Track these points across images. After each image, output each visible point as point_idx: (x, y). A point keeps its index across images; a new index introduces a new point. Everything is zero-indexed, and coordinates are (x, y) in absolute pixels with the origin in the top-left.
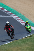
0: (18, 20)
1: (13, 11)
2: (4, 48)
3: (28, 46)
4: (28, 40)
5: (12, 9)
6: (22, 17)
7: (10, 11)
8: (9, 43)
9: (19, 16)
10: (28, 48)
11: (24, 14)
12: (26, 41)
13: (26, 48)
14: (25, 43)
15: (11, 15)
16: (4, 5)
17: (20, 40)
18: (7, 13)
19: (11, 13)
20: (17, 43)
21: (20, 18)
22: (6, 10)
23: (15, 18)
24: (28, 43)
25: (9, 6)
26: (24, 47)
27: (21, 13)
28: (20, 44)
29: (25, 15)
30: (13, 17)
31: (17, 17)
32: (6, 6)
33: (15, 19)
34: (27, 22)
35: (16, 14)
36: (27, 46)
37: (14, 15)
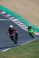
0: (18, 23)
1: (12, 14)
2: (2, 56)
3: (30, 54)
4: (29, 46)
5: (11, 11)
6: (23, 20)
7: (9, 14)
9: (20, 20)
10: (29, 55)
11: (25, 16)
12: (27, 47)
13: (27, 56)
14: (27, 50)
15: (10, 18)
16: (2, 7)
17: (20, 46)
18: (6, 16)
19: (10, 16)
20: (17, 50)
21: (20, 22)
22: (4, 13)
23: (15, 21)
24: (29, 50)
25: (7, 8)
26: (25, 55)
27: (21, 16)
28: (21, 51)
29: (26, 18)
30: (12, 20)
31: (17, 20)
32: (4, 8)
33: (15, 22)
34: (30, 26)
35: (16, 17)
36: (29, 53)
37: (13, 18)
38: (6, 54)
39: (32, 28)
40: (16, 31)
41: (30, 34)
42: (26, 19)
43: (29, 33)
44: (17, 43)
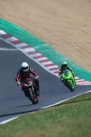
0: (36, 58)
1: (22, 35)
3: (62, 129)
4: (62, 112)
5: (19, 29)
6: (47, 51)
7: (15, 34)
8: (12, 119)
9: (39, 49)
10: (62, 132)
11: (52, 41)
12: (57, 114)
13: (56, 135)
14: (56, 120)
15: (17, 45)
17: (40, 111)
18: (7, 41)
19: (17, 39)
20: (33, 120)
21: (40, 54)
22: (2, 32)
23: (28, 53)
24: (61, 119)
25: (10, 21)
26: (52, 132)
27: (43, 40)
28: (42, 123)
29: (54, 44)
30: (21, 50)
31: (32, 50)
32: (3, 22)
33: (27, 55)
35: (30, 42)
36: (60, 128)
37: (25, 44)
38: (7, 129)
39: (69, 69)
40: (34, 75)
41: (66, 82)
42: (54, 47)
43: (63, 81)
44: (37, 102)
